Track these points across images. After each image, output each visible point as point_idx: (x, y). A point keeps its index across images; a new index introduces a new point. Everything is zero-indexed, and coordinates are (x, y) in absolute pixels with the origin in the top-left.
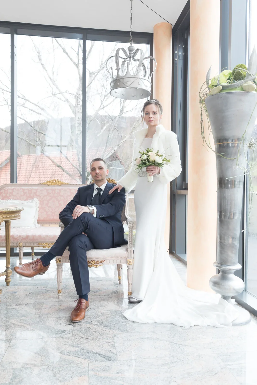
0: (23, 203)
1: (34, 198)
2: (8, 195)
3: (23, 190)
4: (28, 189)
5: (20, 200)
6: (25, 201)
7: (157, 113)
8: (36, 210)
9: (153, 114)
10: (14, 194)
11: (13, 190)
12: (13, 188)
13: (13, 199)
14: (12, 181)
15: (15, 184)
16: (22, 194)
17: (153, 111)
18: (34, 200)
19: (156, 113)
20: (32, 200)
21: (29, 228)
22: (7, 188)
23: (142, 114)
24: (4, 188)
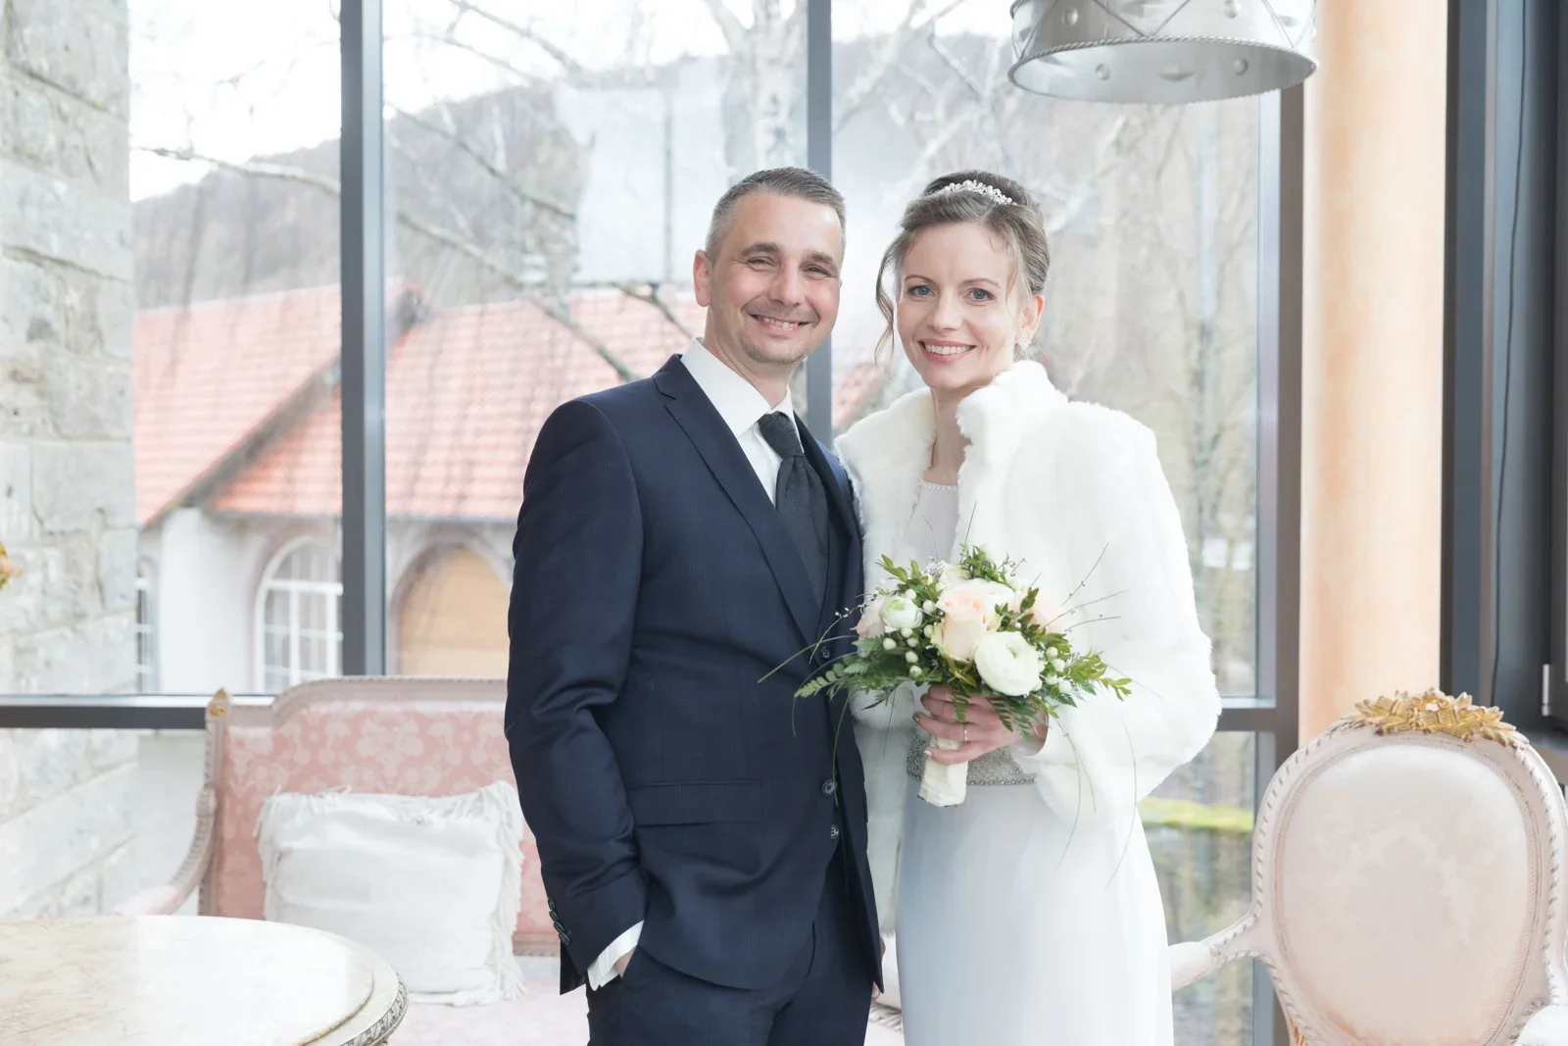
0: (419, 823)
1: (490, 782)
2: (326, 756)
3: (424, 721)
4: (452, 718)
5: (403, 792)
6: (434, 801)
7: (1000, 292)
8: (507, 863)
9: (967, 297)
10: (364, 748)
11: (355, 721)
12: (357, 706)
13: (361, 787)
14: (353, 658)
15: (371, 680)
16: (417, 748)
17: (970, 282)
18: (491, 797)
19: (990, 296)
20: (480, 798)
21: (458, 999)
22: (321, 709)
23: (889, 281)
24: (304, 712)
